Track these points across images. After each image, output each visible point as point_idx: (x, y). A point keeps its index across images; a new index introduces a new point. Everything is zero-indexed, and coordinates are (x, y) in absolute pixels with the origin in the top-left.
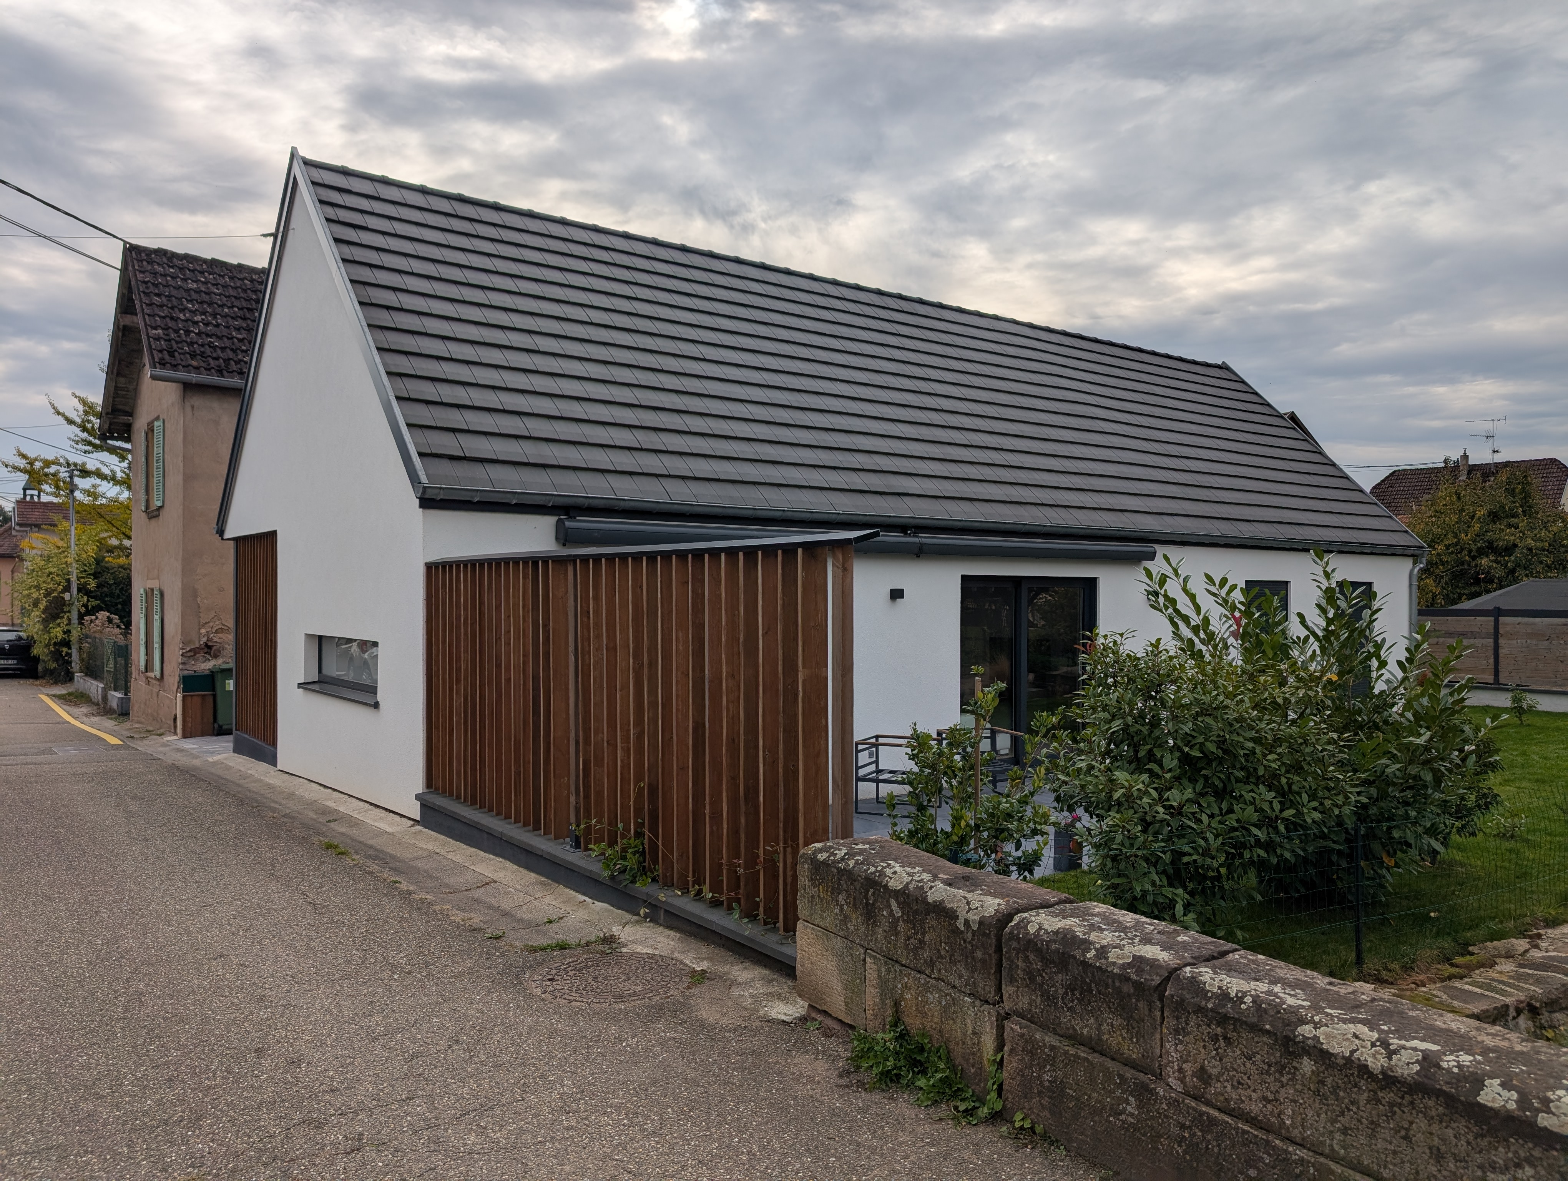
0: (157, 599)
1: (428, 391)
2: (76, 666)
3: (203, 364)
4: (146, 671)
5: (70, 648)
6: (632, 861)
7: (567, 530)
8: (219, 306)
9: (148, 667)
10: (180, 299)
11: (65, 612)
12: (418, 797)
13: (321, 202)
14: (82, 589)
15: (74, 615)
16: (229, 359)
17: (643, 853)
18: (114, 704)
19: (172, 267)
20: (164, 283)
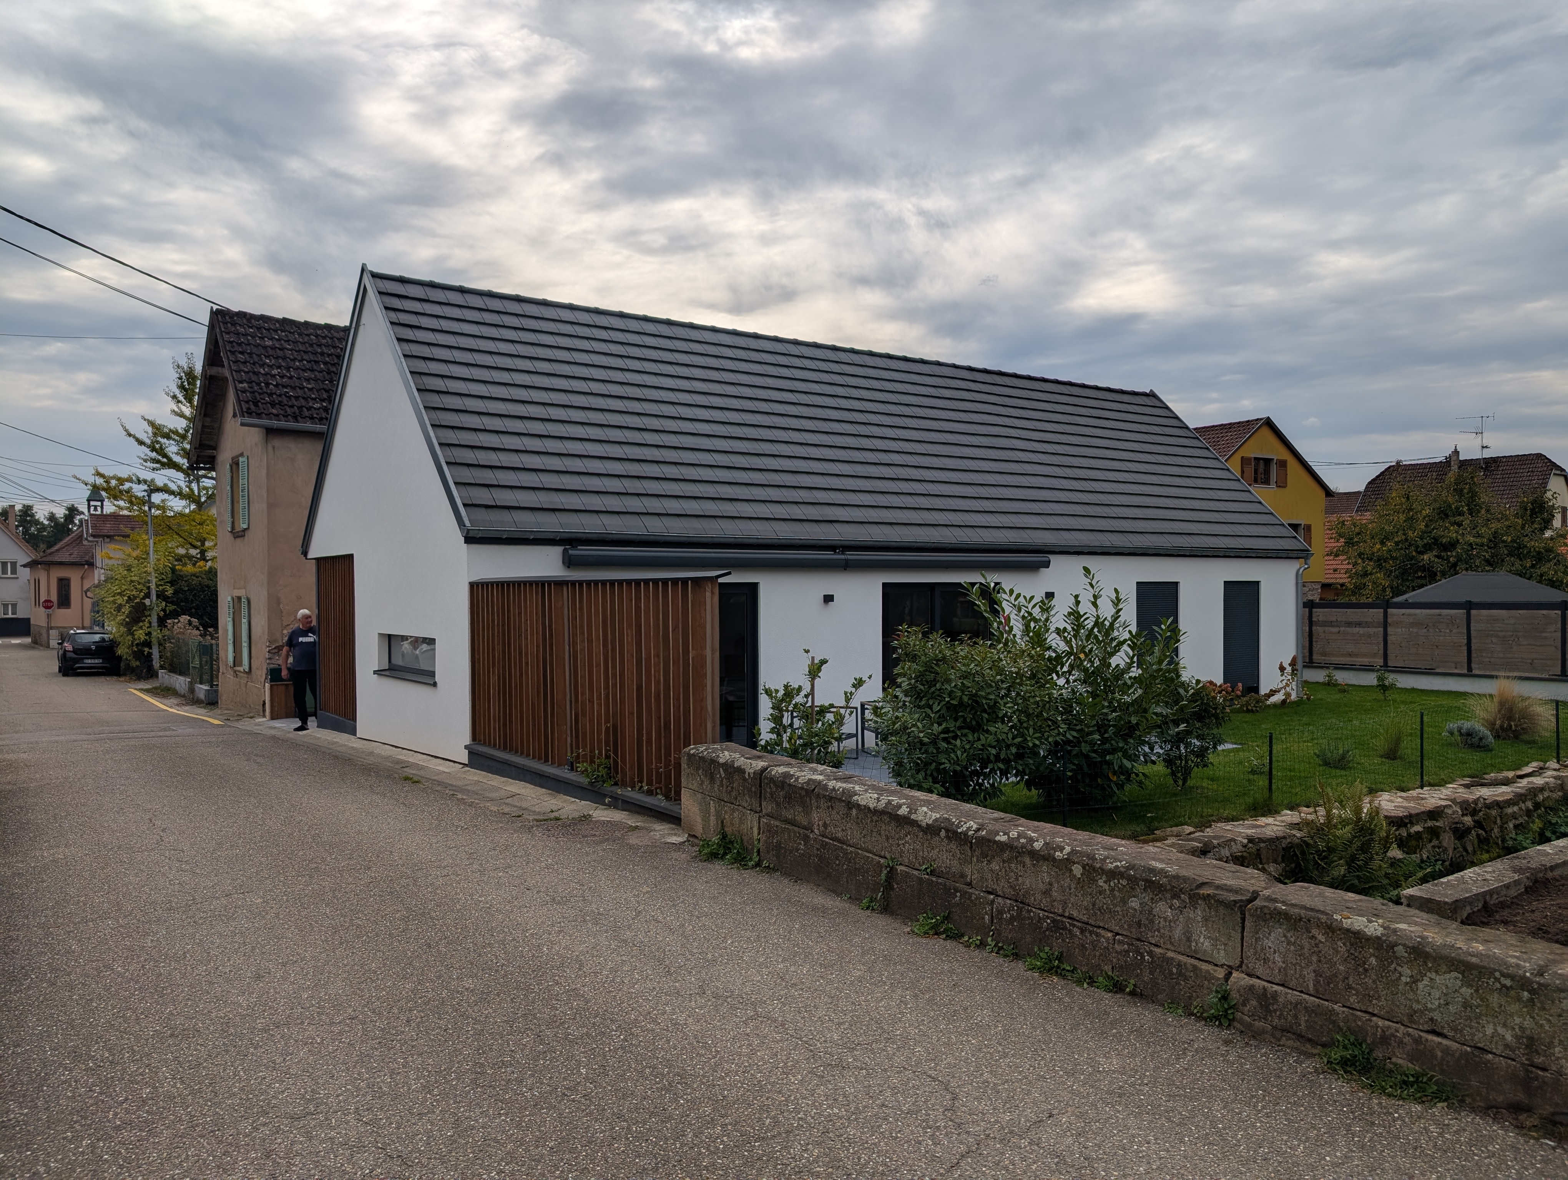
0: (244, 605)
1: (469, 456)
2: (156, 663)
3: (282, 412)
4: (234, 666)
5: (151, 648)
6: (603, 772)
7: (570, 556)
8: (291, 360)
9: (237, 661)
10: (259, 356)
11: (146, 617)
12: (466, 747)
13: (386, 308)
14: (161, 595)
15: (154, 619)
16: (302, 407)
17: (610, 768)
18: (202, 696)
19: (251, 328)
20: (246, 342)
